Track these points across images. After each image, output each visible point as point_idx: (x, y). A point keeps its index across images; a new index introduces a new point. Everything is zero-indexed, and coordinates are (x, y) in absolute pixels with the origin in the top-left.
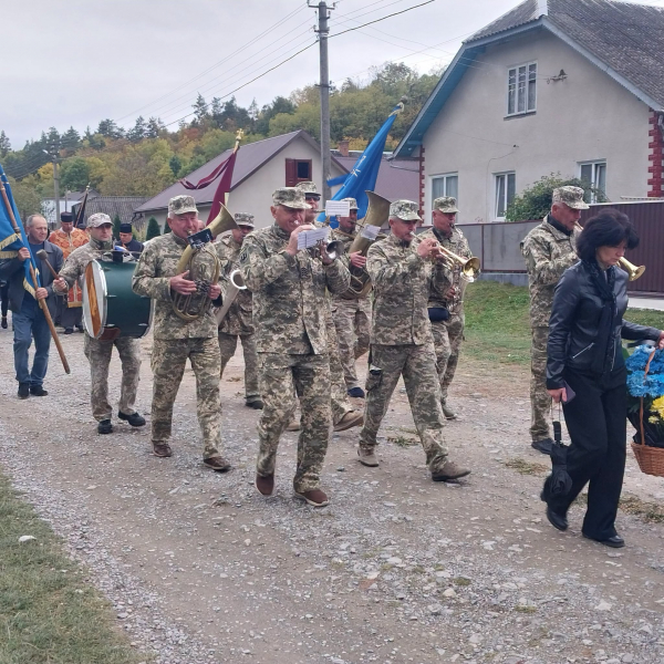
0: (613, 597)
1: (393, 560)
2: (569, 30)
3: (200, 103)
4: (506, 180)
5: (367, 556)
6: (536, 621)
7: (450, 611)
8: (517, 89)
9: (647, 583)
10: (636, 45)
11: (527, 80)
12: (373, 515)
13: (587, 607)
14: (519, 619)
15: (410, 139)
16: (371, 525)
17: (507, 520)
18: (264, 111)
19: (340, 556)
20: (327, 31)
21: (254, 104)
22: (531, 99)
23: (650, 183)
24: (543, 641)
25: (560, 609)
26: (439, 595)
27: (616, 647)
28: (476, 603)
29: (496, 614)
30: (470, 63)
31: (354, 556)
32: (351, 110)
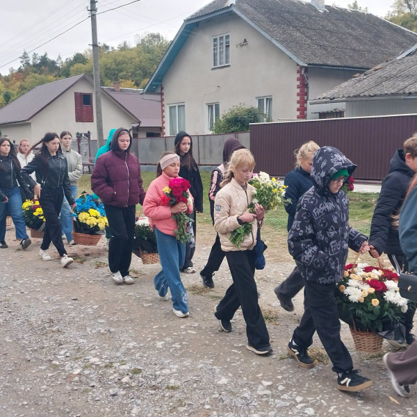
0: (230, 375)
1: (93, 360)
2: (249, 14)
3: (25, 56)
4: (214, 107)
5: (77, 359)
6: (177, 395)
7: (124, 392)
8: (218, 51)
9: (254, 364)
10: (289, 24)
11: (224, 45)
12: (88, 329)
13: (212, 383)
14: (167, 395)
15: (154, 81)
16: (85, 336)
17: (176, 326)
18: (67, 62)
19: (58, 359)
20: (95, 10)
21: (60, 58)
22: (227, 57)
23: (298, 110)
24: (179, 408)
25: (195, 385)
26: (119, 382)
27: (226, 408)
28: (141, 386)
29: (153, 392)
30: (189, 33)
31: (68, 358)
32: (124, 62)
